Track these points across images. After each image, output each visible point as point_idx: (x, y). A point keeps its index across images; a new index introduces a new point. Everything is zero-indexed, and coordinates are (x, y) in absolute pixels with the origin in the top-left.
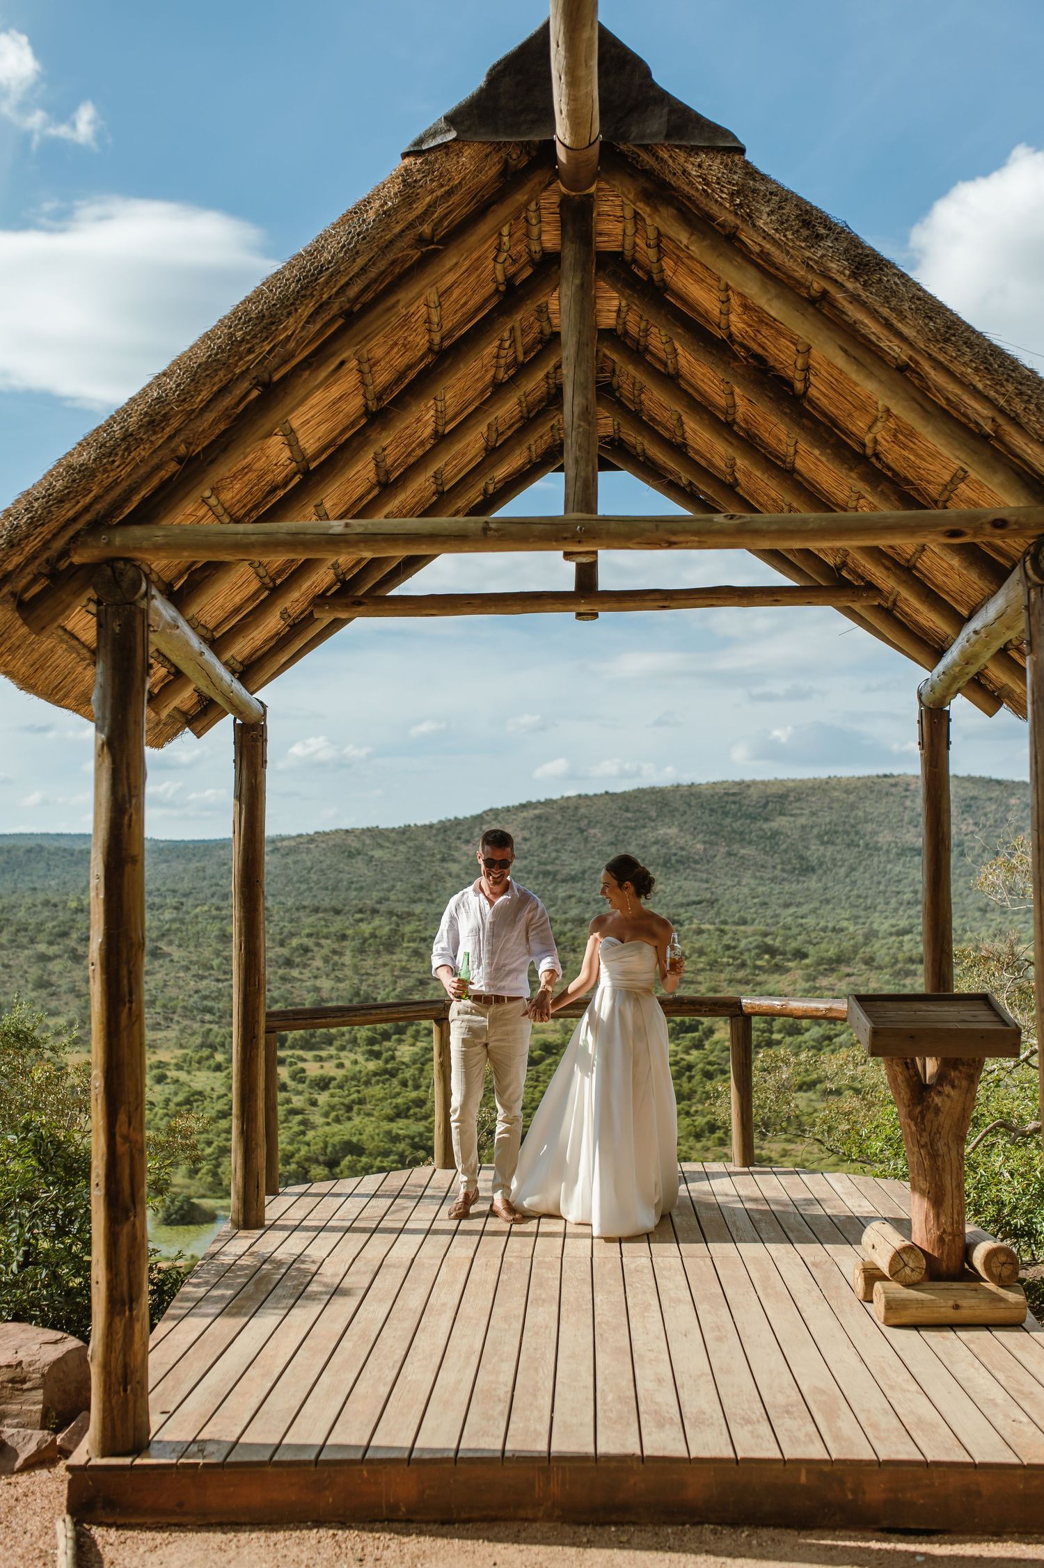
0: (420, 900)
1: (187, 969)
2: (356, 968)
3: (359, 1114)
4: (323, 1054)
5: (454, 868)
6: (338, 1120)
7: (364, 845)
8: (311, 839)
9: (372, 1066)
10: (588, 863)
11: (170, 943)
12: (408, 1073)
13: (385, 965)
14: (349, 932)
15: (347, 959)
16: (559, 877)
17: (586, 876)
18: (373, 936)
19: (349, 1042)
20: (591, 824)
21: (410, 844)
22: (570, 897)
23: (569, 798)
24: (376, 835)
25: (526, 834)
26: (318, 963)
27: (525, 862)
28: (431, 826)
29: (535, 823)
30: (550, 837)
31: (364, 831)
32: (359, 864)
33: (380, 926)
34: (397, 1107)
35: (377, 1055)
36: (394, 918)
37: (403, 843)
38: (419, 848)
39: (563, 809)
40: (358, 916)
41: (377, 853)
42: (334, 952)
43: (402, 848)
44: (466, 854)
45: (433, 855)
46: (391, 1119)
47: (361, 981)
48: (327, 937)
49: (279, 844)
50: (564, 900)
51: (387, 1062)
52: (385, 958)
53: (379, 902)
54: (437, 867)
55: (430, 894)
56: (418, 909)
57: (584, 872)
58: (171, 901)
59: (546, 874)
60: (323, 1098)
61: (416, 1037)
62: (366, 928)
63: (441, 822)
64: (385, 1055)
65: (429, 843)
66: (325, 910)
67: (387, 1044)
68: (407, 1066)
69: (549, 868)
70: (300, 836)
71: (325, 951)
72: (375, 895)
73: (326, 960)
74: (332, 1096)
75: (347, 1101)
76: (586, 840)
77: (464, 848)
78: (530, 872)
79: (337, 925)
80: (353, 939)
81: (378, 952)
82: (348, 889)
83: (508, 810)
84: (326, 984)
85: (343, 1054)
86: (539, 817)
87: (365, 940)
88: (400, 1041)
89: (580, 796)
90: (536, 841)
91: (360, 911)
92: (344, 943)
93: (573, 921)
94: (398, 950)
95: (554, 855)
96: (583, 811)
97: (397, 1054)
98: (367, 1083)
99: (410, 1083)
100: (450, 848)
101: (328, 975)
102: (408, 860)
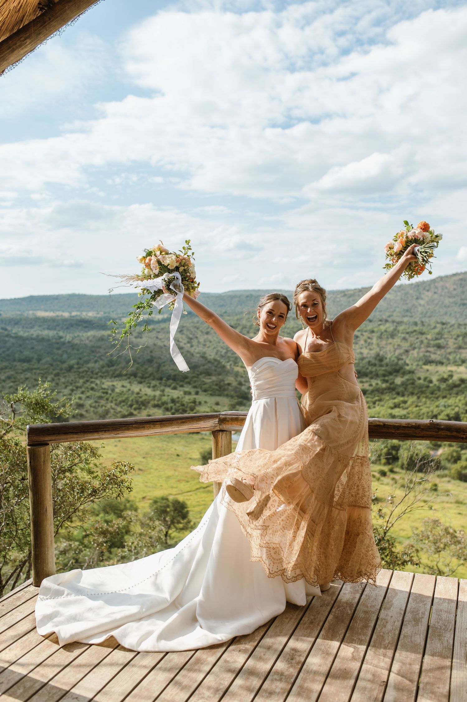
0: (407, 316)
2: (378, 345)
3: (378, 405)
4: (364, 380)
5: (422, 302)
8: (360, 290)
9: (384, 386)
12: (401, 389)
13: (390, 343)
14: (376, 330)
15: (374, 341)
18: (386, 331)
19: (375, 375)
21: (403, 292)
25: (455, 287)
26: (362, 342)
27: (454, 299)
29: (460, 282)
33: (389, 327)
34: (395, 403)
35: (387, 381)
36: (395, 324)
38: (406, 294)
40: (380, 323)
42: (369, 338)
43: (399, 294)
44: (427, 296)
45: (413, 297)
46: (392, 408)
47: (380, 350)
48: (366, 331)
49: (346, 293)
51: (391, 384)
52: (390, 340)
53: (389, 316)
54: (414, 302)
55: (411, 313)
56: (405, 319)
59: (464, 304)
61: (404, 374)
62: (383, 328)
63: (417, 283)
64: (390, 381)
65: (411, 292)
67: (391, 377)
68: (399, 386)
69: (466, 302)
70: (355, 289)
71: (365, 337)
72: (387, 314)
73: (365, 341)
77: (427, 293)
78: (456, 304)
79: (370, 326)
80: (377, 332)
81: (388, 338)
83: (447, 277)
84: (365, 351)
85: (372, 381)
86: (461, 280)
87: (382, 334)
88: (396, 376)
90: (459, 290)
91: (381, 321)
92: (373, 334)
94: (396, 337)
97: (395, 381)
98: (382, 393)
99: (401, 394)
100: (420, 293)
101: (366, 347)
102: (401, 299)
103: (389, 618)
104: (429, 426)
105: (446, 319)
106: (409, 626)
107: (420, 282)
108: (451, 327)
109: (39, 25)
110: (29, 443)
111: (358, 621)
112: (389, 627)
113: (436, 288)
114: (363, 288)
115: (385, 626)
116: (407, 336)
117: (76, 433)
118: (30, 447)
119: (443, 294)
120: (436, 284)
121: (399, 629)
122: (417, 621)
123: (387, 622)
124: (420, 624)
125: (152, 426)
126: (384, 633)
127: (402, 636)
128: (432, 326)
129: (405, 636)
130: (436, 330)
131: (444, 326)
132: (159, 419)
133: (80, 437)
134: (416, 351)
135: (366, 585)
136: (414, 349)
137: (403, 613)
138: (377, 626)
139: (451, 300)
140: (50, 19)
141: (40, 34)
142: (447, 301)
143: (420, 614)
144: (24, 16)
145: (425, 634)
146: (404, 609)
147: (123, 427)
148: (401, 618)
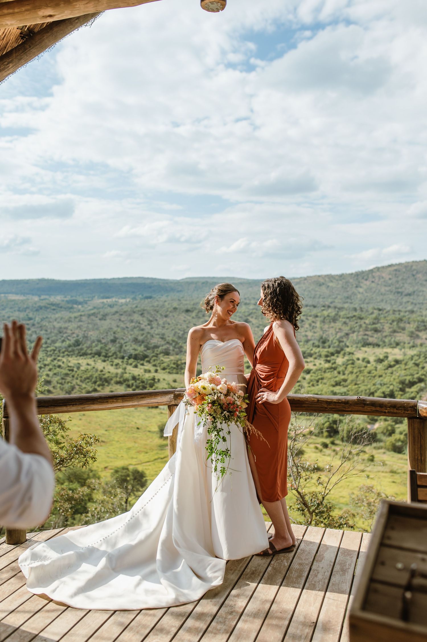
0: (347, 302)
1: (258, 327)
2: (321, 328)
3: (321, 383)
4: (309, 360)
5: (361, 290)
6: (313, 385)
7: (325, 281)
8: (305, 279)
9: (327, 365)
10: (416, 288)
11: (252, 317)
12: (341, 369)
13: (332, 327)
14: (319, 314)
15: (318, 324)
16: (404, 294)
17: (415, 293)
18: (328, 316)
19: (318, 356)
20: (417, 273)
21: (344, 281)
22: (408, 302)
23: (408, 263)
24: (331, 277)
25: (390, 276)
26: (307, 326)
27: (390, 288)
28: (352, 274)
29: (394, 272)
30: (400, 278)
31: (326, 276)
32: (323, 288)
33: (331, 312)
34: (336, 381)
35: (329, 361)
36: (337, 309)
37: (341, 280)
38: (347, 282)
39: (406, 267)
40: (323, 308)
41: (331, 284)
42: (313, 322)
43: (340, 282)
44: (366, 285)
45: (352, 285)
46: (334, 386)
47: (323, 333)
48: (310, 316)
50: (406, 303)
51: (333, 364)
52: (332, 324)
53: (331, 303)
54: (354, 290)
55: (351, 300)
56: (346, 306)
57: (414, 292)
58: (253, 302)
59: (398, 293)
60: (308, 377)
61: (344, 355)
62: (325, 313)
63: (356, 272)
64: (332, 362)
65: (351, 280)
66: (310, 306)
67: (333, 357)
68: (340, 366)
69: (400, 290)
70: (301, 278)
71: (310, 322)
72: (330, 300)
73: (310, 325)
74: (311, 376)
75: (317, 378)
76: (416, 279)
77: (365, 282)
78: (391, 292)
79: (315, 311)
80: (320, 317)
81: (330, 322)
82: (319, 298)
83: (383, 267)
84: (310, 334)
85: (316, 360)
86: (396, 270)
87: (325, 318)
88: (338, 356)
89: (413, 262)
90: (394, 280)
91: (324, 306)
92: (317, 319)
93: (409, 311)
94: (337, 322)
95: (402, 285)
96: (414, 267)
97: (337, 361)
98: (325, 372)
99: (341, 373)
100: (359, 282)
101: (311, 331)
102: (343, 287)
103: (320, 569)
104: (356, 402)
105: (382, 306)
106: (337, 575)
107: (360, 272)
108: (386, 312)
109: (21, 52)
110: (5, 416)
111: (293, 572)
112: (320, 576)
113: (374, 277)
114: (308, 277)
115: (316, 576)
116: (347, 321)
117: (47, 407)
118: (5, 419)
119: (380, 283)
120: (374, 274)
121: (328, 578)
122: (344, 571)
123: (318, 573)
124: (346, 574)
125: (115, 401)
126: (315, 582)
127: (330, 584)
128: (370, 312)
129: (333, 584)
130: (374, 316)
131: (381, 312)
132: (121, 395)
133: (50, 411)
134: (355, 334)
135: (302, 541)
136: (354, 332)
137: (332, 564)
138: (310, 576)
139: (387, 289)
140: (30, 47)
141: (21, 59)
142: (383, 289)
143: (347, 566)
144: (7, 43)
145: (350, 583)
146: (333, 561)
147: (89, 401)
148: (331, 569)
